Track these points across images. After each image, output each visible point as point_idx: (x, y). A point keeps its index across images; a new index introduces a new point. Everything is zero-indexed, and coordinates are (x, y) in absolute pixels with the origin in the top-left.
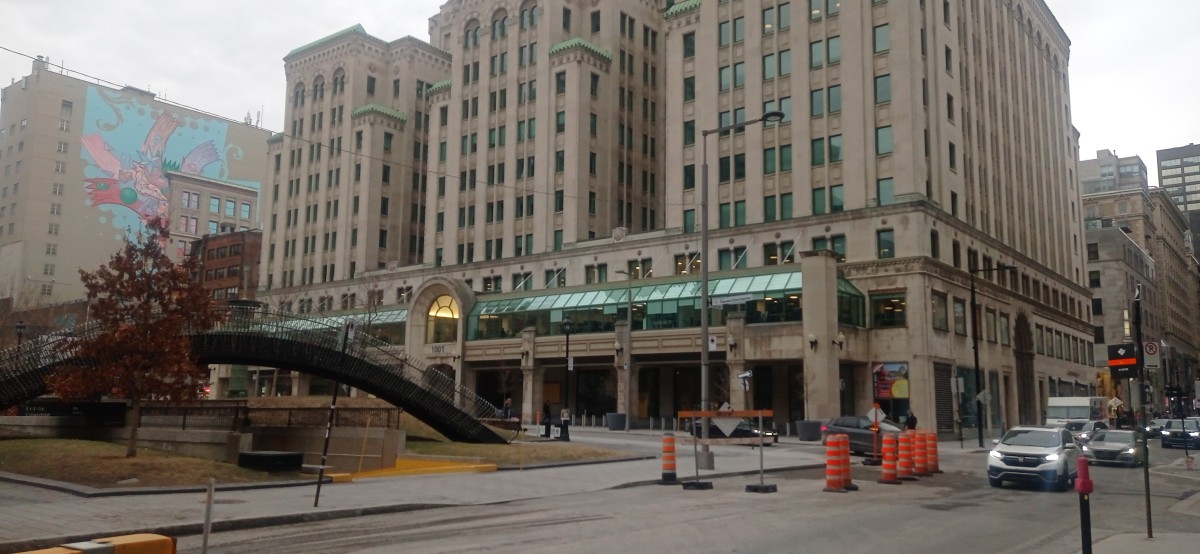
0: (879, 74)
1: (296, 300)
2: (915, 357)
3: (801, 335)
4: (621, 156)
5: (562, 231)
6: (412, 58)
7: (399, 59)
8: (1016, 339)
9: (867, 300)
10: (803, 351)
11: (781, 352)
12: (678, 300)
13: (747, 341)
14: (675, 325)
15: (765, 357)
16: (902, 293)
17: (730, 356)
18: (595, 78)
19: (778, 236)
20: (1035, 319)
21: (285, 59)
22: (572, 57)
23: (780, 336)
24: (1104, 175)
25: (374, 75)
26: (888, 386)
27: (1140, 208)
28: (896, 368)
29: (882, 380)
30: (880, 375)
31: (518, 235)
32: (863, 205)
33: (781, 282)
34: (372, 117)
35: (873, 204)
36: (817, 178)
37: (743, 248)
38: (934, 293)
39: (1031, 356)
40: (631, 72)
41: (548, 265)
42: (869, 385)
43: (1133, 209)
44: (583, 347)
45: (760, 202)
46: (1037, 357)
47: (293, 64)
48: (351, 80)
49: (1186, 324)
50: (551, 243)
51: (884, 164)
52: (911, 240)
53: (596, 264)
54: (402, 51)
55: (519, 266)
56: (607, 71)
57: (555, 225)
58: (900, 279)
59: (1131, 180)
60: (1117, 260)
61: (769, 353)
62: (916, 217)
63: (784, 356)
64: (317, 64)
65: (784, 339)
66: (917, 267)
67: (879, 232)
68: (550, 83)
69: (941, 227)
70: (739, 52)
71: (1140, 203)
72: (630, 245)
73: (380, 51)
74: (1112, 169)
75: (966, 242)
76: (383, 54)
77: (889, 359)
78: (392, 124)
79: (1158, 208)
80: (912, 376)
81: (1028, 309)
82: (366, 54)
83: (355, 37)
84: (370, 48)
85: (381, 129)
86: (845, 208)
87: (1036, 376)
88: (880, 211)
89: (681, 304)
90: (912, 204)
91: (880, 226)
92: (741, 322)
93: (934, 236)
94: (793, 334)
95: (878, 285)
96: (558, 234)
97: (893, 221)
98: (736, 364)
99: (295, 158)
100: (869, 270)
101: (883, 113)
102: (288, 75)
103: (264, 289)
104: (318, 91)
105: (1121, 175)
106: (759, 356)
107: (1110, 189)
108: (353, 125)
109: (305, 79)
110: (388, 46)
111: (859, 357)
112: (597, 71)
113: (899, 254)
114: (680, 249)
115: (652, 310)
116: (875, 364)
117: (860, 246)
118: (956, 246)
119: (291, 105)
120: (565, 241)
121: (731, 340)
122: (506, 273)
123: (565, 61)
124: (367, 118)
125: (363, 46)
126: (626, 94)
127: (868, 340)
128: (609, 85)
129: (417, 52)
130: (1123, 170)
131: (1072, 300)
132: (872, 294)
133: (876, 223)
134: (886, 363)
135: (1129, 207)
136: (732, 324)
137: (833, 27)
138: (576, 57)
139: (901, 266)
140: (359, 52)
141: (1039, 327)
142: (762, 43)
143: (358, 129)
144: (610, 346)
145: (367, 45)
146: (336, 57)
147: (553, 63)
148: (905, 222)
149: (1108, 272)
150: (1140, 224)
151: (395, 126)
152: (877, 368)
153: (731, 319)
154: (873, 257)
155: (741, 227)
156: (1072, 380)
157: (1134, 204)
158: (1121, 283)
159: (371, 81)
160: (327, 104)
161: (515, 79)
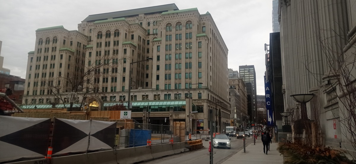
0: (199, 62)
1: (37, 98)
2: (205, 118)
3: (185, 114)
4: (137, 69)
5: (124, 86)
6: (77, 36)
7: (73, 36)
8: (219, 114)
9: (196, 107)
10: (186, 117)
11: (181, 117)
12: (158, 105)
13: (174, 115)
14: (157, 111)
15: (178, 118)
16: (203, 105)
17: (170, 118)
18: (133, 51)
19: (178, 92)
20: (222, 110)
21: (36, 31)
22: (128, 46)
23: (181, 114)
24: (230, 75)
25: (65, 39)
26: (200, 124)
27: (237, 83)
28: (201, 121)
29: (198, 123)
30: (198, 122)
31: (112, 86)
32: (196, 88)
33: (181, 103)
34: (66, 51)
35: (198, 88)
36: (186, 81)
37: (170, 94)
38: (208, 106)
39: (221, 117)
40: (140, 49)
41: (121, 94)
42: (196, 124)
43: (236, 83)
44: (134, 115)
45: (174, 85)
46: (222, 118)
47: (39, 33)
48: (59, 40)
49: (245, 109)
50: (121, 89)
51: (200, 80)
52: (204, 96)
53: (134, 95)
54: (74, 34)
55: (112, 94)
56: (136, 49)
57: (123, 85)
58: (202, 103)
59: (236, 76)
60: (234, 96)
61: (179, 117)
62: (206, 91)
63: (182, 118)
64: (47, 34)
65: (182, 115)
66: (206, 101)
67: (198, 93)
68: (122, 51)
69: (209, 93)
70: (170, 52)
71: (237, 82)
72: (143, 91)
73: (67, 33)
74: (232, 73)
75: (212, 95)
76: (68, 34)
77: (200, 119)
78: (71, 53)
79: (240, 83)
80: (204, 122)
81: (221, 108)
82: (64, 34)
83: (61, 29)
84: (65, 32)
85: (68, 54)
86: (192, 88)
87: (221, 122)
88: (199, 89)
89: (159, 106)
90: (205, 88)
91: (199, 92)
92: (173, 111)
93: (208, 94)
94: (184, 114)
95: (198, 104)
96: (123, 87)
97: (201, 91)
98: (171, 120)
99: (38, 59)
100: (196, 101)
101: (200, 70)
102: (37, 36)
103: (26, 95)
104: (48, 41)
105: (234, 75)
106: (176, 118)
107: (231, 78)
108: (60, 53)
109: (43, 38)
110: (69, 32)
111: (195, 119)
112: (134, 49)
113: (202, 98)
114: (155, 93)
115: (152, 107)
116: (197, 120)
117: (195, 96)
118: (211, 96)
119: (38, 44)
120: (125, 89)
121: (171, 115)
122: (108, 96)
123: (126, 46)
124: (64, 51)
125: (63, 31)
126: (139, 55)
127: (196, 115)
128: (136, 53)
129: (78, 34)
130: (234, 74)
131: (227, 105)
132: (197, 106)
133: (198, 92)
134: (199, 120)
135: (235, 82)
136: (171, 111)
137: (191, 50)
138: (129, 46)
139: (203, 100)
140: (62, 33)
141: (222, 111)
142: (175, 51)
143: (62, 54)
144: (142, 115)
145: (64, 31)
146: (54, 33)
147: (123, 46)
148: (204, 92)
149: (232, 98)
150: (237, 87)
151: (72, 54)
152: (198, 121)
153: (171, 110)
154: (197, 98)
155: (170, 90)
156: (227, 122)
157: (236, 82)
158: (234, 101)
159: (64, 41)
160: (51, 45)
161: (113, 48)
